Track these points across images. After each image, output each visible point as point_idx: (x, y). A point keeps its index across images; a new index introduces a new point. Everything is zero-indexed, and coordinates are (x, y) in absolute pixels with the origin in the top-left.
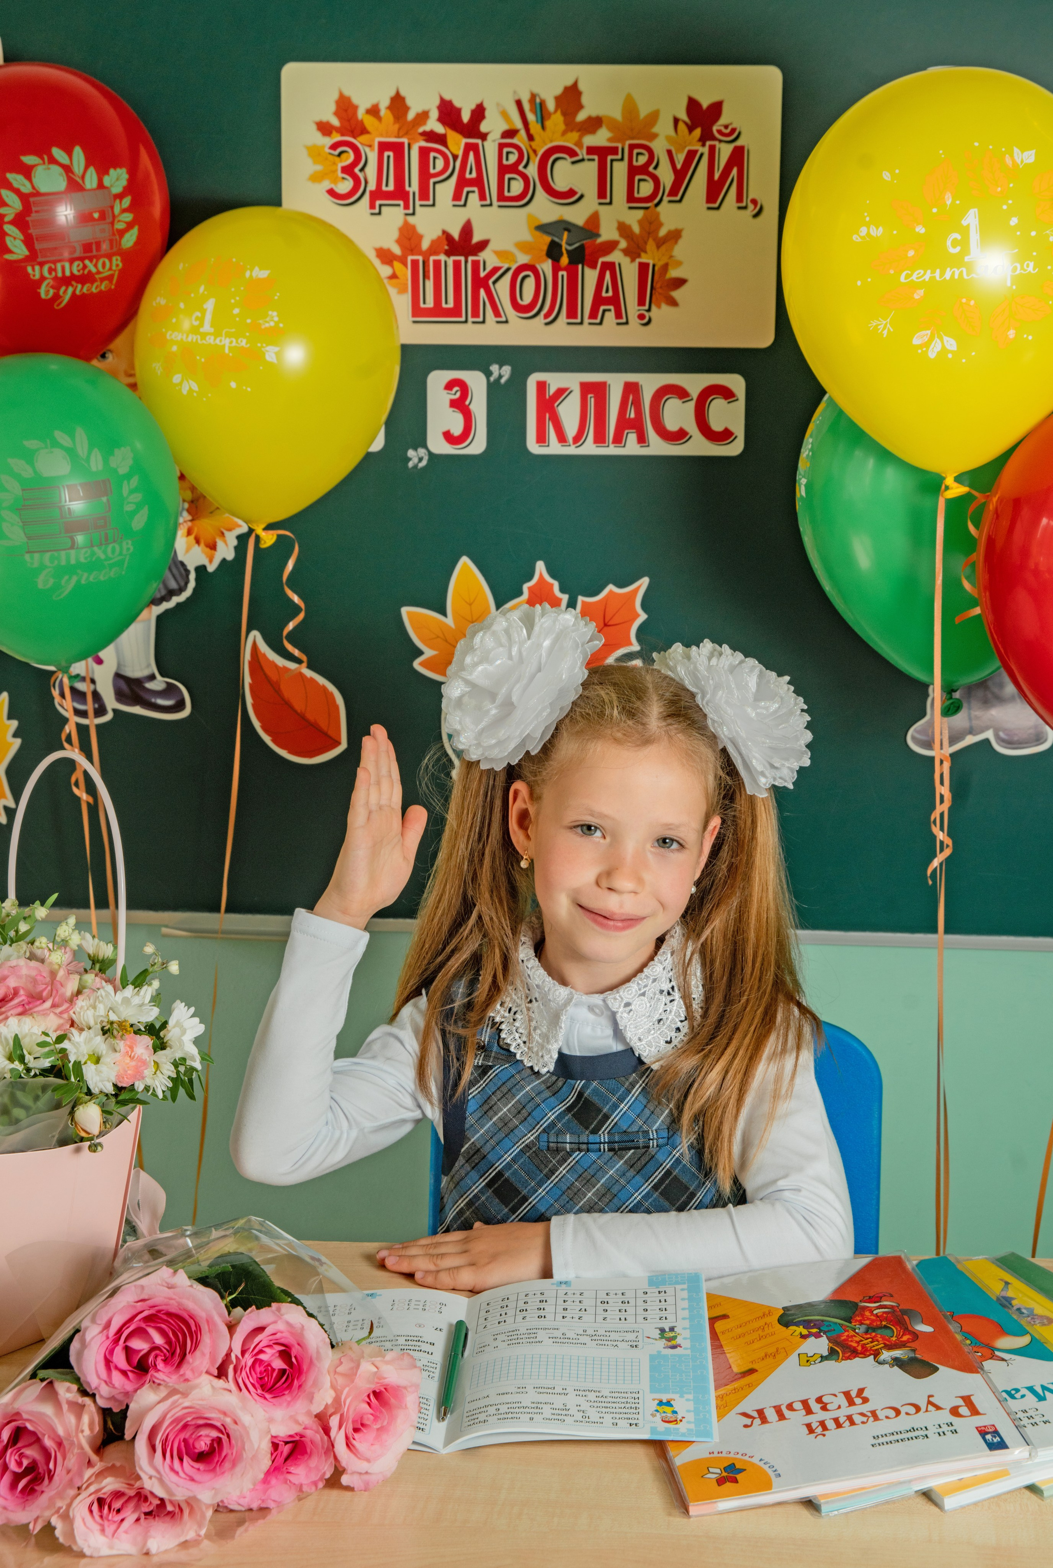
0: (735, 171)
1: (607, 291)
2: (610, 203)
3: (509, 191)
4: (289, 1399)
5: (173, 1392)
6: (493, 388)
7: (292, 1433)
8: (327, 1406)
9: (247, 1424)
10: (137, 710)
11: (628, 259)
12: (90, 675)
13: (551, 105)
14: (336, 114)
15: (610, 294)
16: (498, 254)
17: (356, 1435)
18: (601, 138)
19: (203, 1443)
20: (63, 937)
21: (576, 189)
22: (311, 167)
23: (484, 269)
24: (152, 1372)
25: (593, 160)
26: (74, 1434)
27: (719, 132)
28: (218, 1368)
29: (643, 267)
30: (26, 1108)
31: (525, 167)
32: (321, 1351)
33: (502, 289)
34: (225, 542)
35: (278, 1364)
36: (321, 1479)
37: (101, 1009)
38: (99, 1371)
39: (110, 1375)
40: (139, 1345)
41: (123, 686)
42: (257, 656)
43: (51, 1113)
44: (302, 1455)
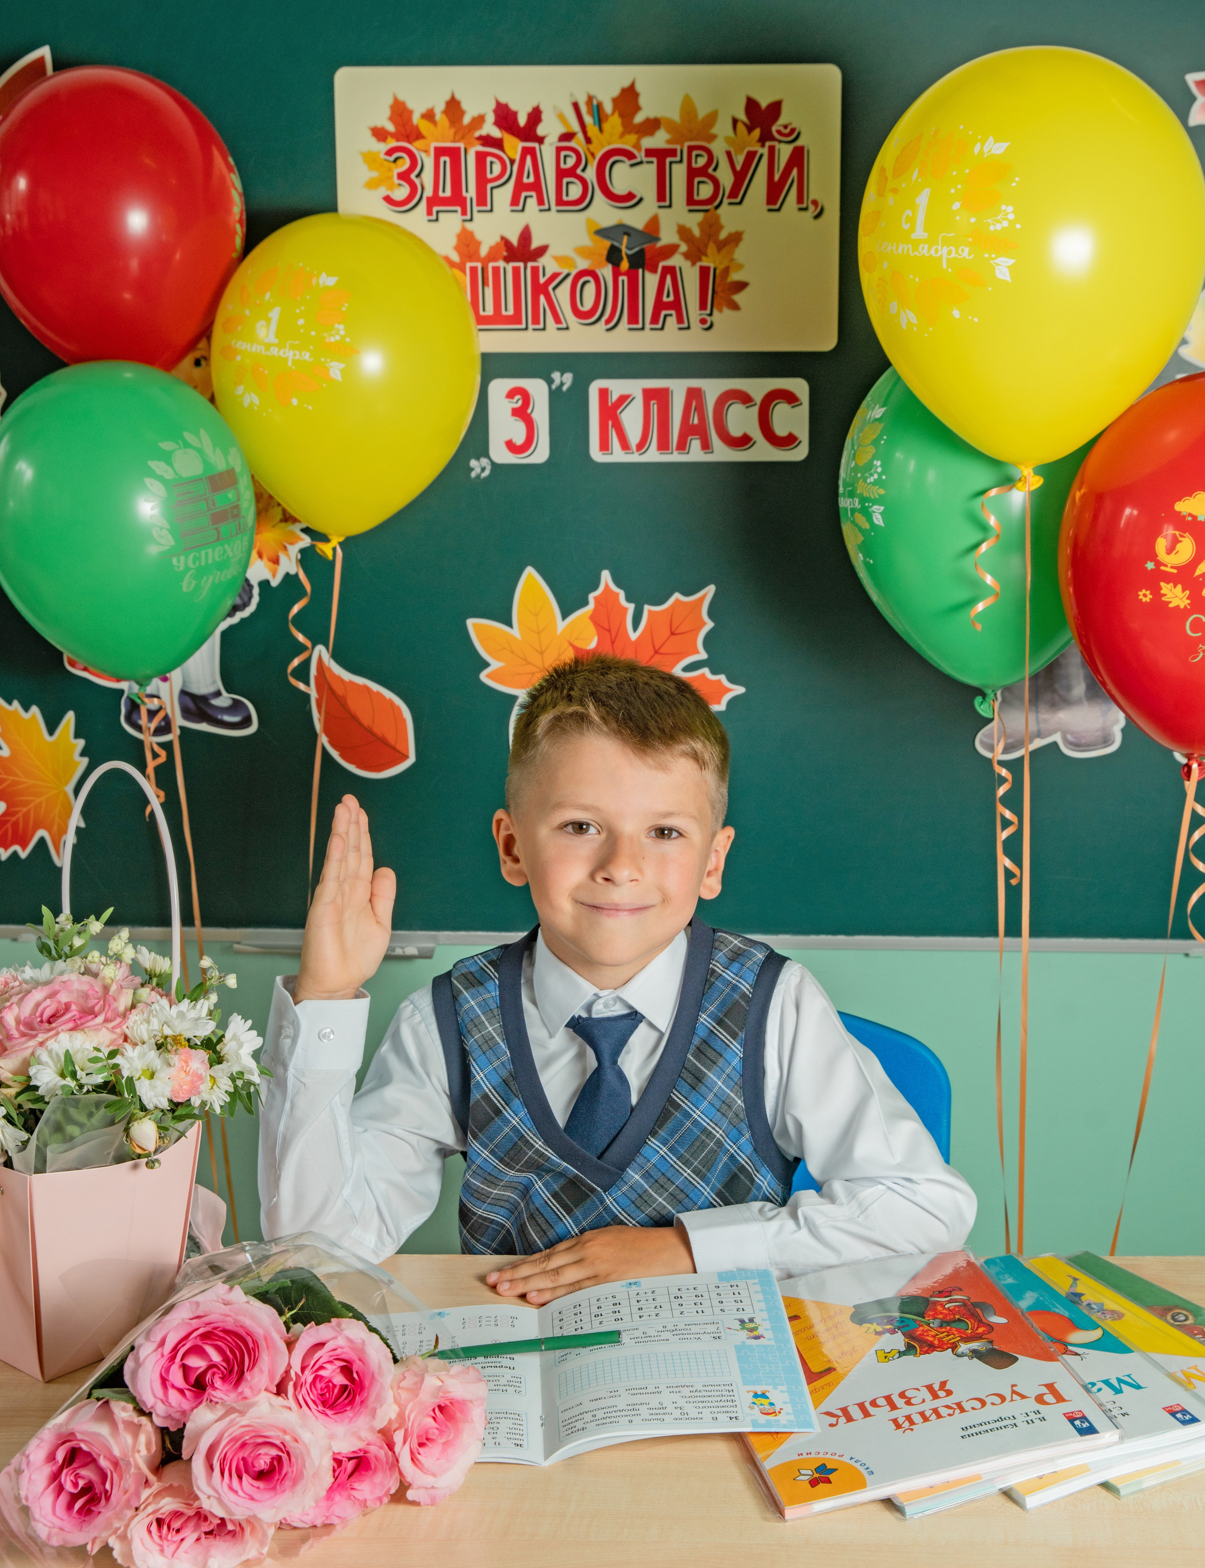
0: (795, 172)
1: (668, 296)
2: (670, 206)
3: (567, 195)
4: (351, 1415)
5: (231, 1410)
6: (555, 396)
7: (355, 1449)
8: (390, 1421)
9: (307, 1442)
11: (688, 263)
12: (154, 693)
13: (608, 107)
14: (391, 119)
15: (671, 298)
16: (558, 259)
17: (421, 1450)
18: (659, 140)
19: (262, 1462)
20: (116, 950)
21: (634, 192)
22: (366, 174)
23: (544, 275)
24: (209, 1390)
25: (652, 162)
26: (130, 1454)
27: (779, 132)
28: (277, 1386)
29: (704, 271)
30: (80, 1125)
31: (584, 170)
32: (384, 1366)
33: (562, 295)
34: (288, 556)
35: (339, 1380)
36: (386, 1494)
37: (155, 1024)
38: (155, 1392)
39: (166, 1393)
40: (196, 1363)
41: (190, 704)
42: (323, 672)
43: (106, 1129)
44: (367, 1471)
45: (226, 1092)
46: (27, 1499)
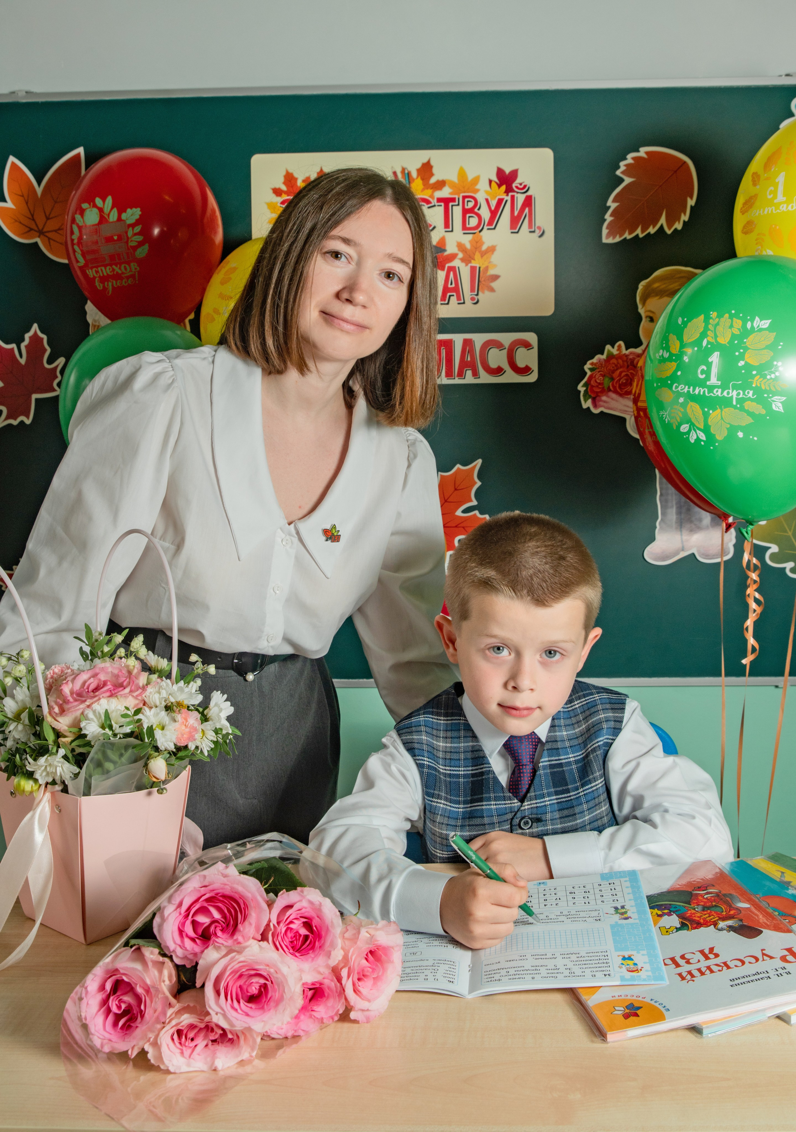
0: (527, 211)
1: (451, 284)
2: (452, 231)
4: (313, 956)
5: (230, 951)
7: (316, 981)
8: (339, 961)
9: (285, 973)
11: (463, 264)
13: (414, 174)
14: (284, 183)
15: (453, 286)
17: (360, 983)
18: (445, 192)
19: (253, 989)
20: (135, 649)
22: (269, 215)
24: (213, 938)
25: (441, 206)
26: (158, 984)
27: (517, 187)
28: (262, 935)
29: (473, 269)
30: (114, 762)
32: (334, 921)
35: (303, 931)
36: (336, 1014)
37: (164, 694)
38: (175, 939)
39: (183, 941)
40: (203, 919)
43: (131, 765)
44: (321, 997)
45: (211, 741)
46: (86, 1019)
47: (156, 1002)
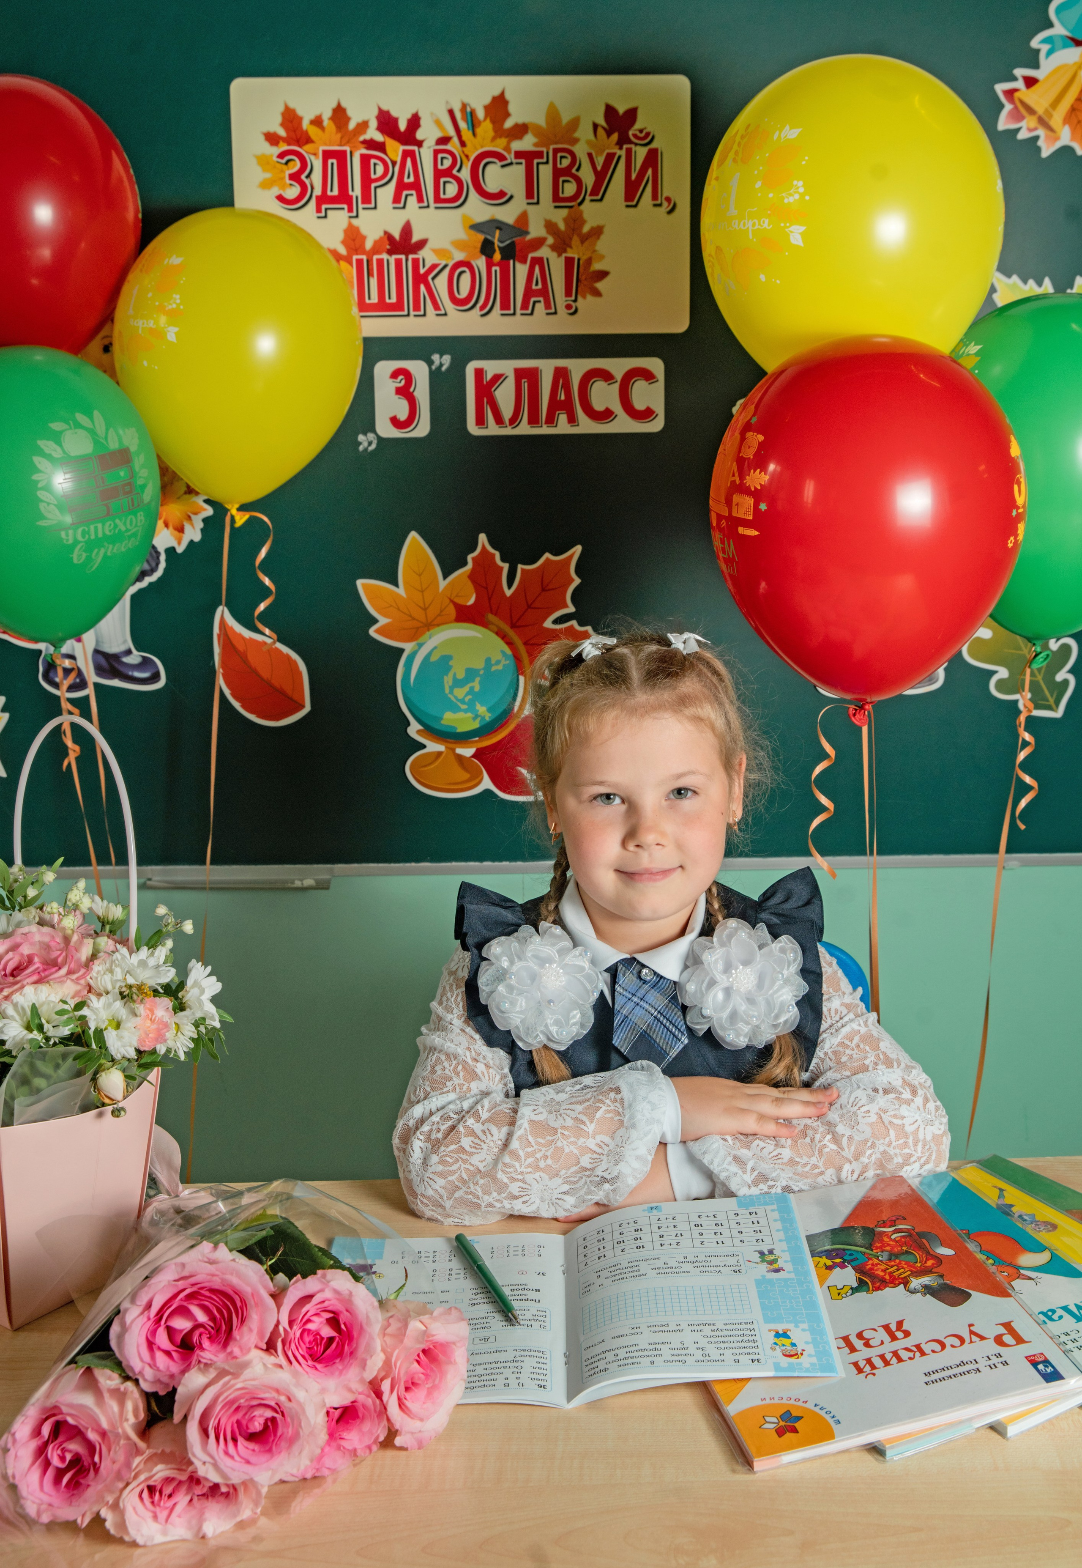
0: (650, 172)
1: (537, 284)
2: (538, 203)
3: (444, 193)
4: (340, 1367)
5: (222, 1373)
6: (435, 376)
7: (346, 1401)
8: (379, 1371)
9: (302, 1400)
10: (116, 683)
11: (555, 254)
12: (70, 652)
13: (481, 114)
14: (283, 125)
15: (540, 286)
16: (436, 251)
17: (408, 1395)
18: (527, 143)
19: (256, 1424)
20: (74, 901)
21: (505, 190)
22: (260, 175)
23: (424, 266)
24: (198, 1352)
25: (521, 163)
26: (118, 1424)
27: (635, 136)
28: (267, 1343)
29: (569, 262)
30: (47, 1077)
31: (459, 171)
32: (371, 1316)
33: (441, 284)
34: (192, 525)
35: (327, 1332)
36: (375, 1441)
37: (118, 973)
38: (142, 1355)
39: (153, 1357)
40: (182, 1324)
41: (103, 661)
42: (225, 629)
43: (72, 1081)
44: (354, 1419)
45: (190, 1038)
46: (14, 1478)
47: (116, 1452)
